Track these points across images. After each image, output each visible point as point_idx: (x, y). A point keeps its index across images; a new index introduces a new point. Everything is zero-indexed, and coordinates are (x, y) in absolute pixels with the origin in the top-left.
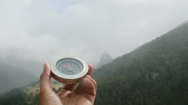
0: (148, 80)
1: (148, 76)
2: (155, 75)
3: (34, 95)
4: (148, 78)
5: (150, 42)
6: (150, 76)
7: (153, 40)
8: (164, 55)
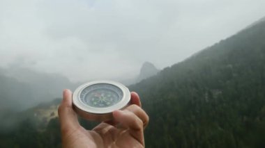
0: (207, 101)
1: (207, 94)
2: (217, 93)
3: (48, 120)
4: (207, 97)
5: (212, 47)
6: (210, 95)
7: (216, 44)
8: (230, 66)
